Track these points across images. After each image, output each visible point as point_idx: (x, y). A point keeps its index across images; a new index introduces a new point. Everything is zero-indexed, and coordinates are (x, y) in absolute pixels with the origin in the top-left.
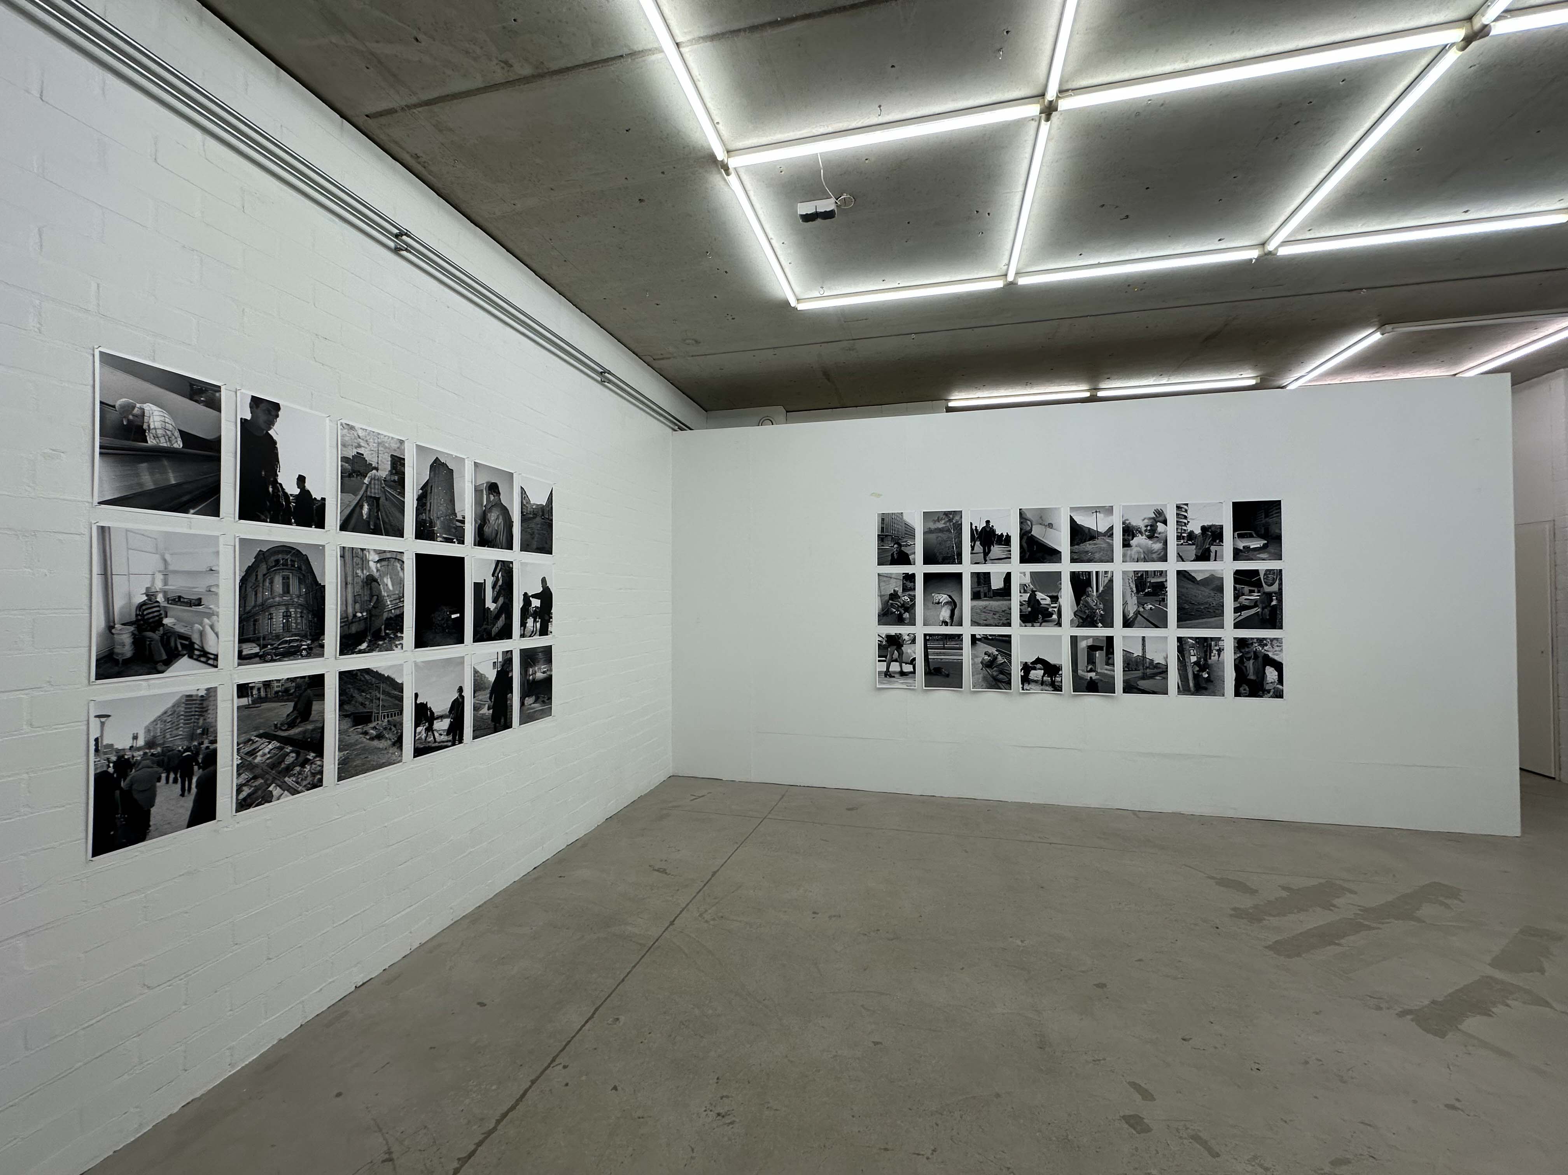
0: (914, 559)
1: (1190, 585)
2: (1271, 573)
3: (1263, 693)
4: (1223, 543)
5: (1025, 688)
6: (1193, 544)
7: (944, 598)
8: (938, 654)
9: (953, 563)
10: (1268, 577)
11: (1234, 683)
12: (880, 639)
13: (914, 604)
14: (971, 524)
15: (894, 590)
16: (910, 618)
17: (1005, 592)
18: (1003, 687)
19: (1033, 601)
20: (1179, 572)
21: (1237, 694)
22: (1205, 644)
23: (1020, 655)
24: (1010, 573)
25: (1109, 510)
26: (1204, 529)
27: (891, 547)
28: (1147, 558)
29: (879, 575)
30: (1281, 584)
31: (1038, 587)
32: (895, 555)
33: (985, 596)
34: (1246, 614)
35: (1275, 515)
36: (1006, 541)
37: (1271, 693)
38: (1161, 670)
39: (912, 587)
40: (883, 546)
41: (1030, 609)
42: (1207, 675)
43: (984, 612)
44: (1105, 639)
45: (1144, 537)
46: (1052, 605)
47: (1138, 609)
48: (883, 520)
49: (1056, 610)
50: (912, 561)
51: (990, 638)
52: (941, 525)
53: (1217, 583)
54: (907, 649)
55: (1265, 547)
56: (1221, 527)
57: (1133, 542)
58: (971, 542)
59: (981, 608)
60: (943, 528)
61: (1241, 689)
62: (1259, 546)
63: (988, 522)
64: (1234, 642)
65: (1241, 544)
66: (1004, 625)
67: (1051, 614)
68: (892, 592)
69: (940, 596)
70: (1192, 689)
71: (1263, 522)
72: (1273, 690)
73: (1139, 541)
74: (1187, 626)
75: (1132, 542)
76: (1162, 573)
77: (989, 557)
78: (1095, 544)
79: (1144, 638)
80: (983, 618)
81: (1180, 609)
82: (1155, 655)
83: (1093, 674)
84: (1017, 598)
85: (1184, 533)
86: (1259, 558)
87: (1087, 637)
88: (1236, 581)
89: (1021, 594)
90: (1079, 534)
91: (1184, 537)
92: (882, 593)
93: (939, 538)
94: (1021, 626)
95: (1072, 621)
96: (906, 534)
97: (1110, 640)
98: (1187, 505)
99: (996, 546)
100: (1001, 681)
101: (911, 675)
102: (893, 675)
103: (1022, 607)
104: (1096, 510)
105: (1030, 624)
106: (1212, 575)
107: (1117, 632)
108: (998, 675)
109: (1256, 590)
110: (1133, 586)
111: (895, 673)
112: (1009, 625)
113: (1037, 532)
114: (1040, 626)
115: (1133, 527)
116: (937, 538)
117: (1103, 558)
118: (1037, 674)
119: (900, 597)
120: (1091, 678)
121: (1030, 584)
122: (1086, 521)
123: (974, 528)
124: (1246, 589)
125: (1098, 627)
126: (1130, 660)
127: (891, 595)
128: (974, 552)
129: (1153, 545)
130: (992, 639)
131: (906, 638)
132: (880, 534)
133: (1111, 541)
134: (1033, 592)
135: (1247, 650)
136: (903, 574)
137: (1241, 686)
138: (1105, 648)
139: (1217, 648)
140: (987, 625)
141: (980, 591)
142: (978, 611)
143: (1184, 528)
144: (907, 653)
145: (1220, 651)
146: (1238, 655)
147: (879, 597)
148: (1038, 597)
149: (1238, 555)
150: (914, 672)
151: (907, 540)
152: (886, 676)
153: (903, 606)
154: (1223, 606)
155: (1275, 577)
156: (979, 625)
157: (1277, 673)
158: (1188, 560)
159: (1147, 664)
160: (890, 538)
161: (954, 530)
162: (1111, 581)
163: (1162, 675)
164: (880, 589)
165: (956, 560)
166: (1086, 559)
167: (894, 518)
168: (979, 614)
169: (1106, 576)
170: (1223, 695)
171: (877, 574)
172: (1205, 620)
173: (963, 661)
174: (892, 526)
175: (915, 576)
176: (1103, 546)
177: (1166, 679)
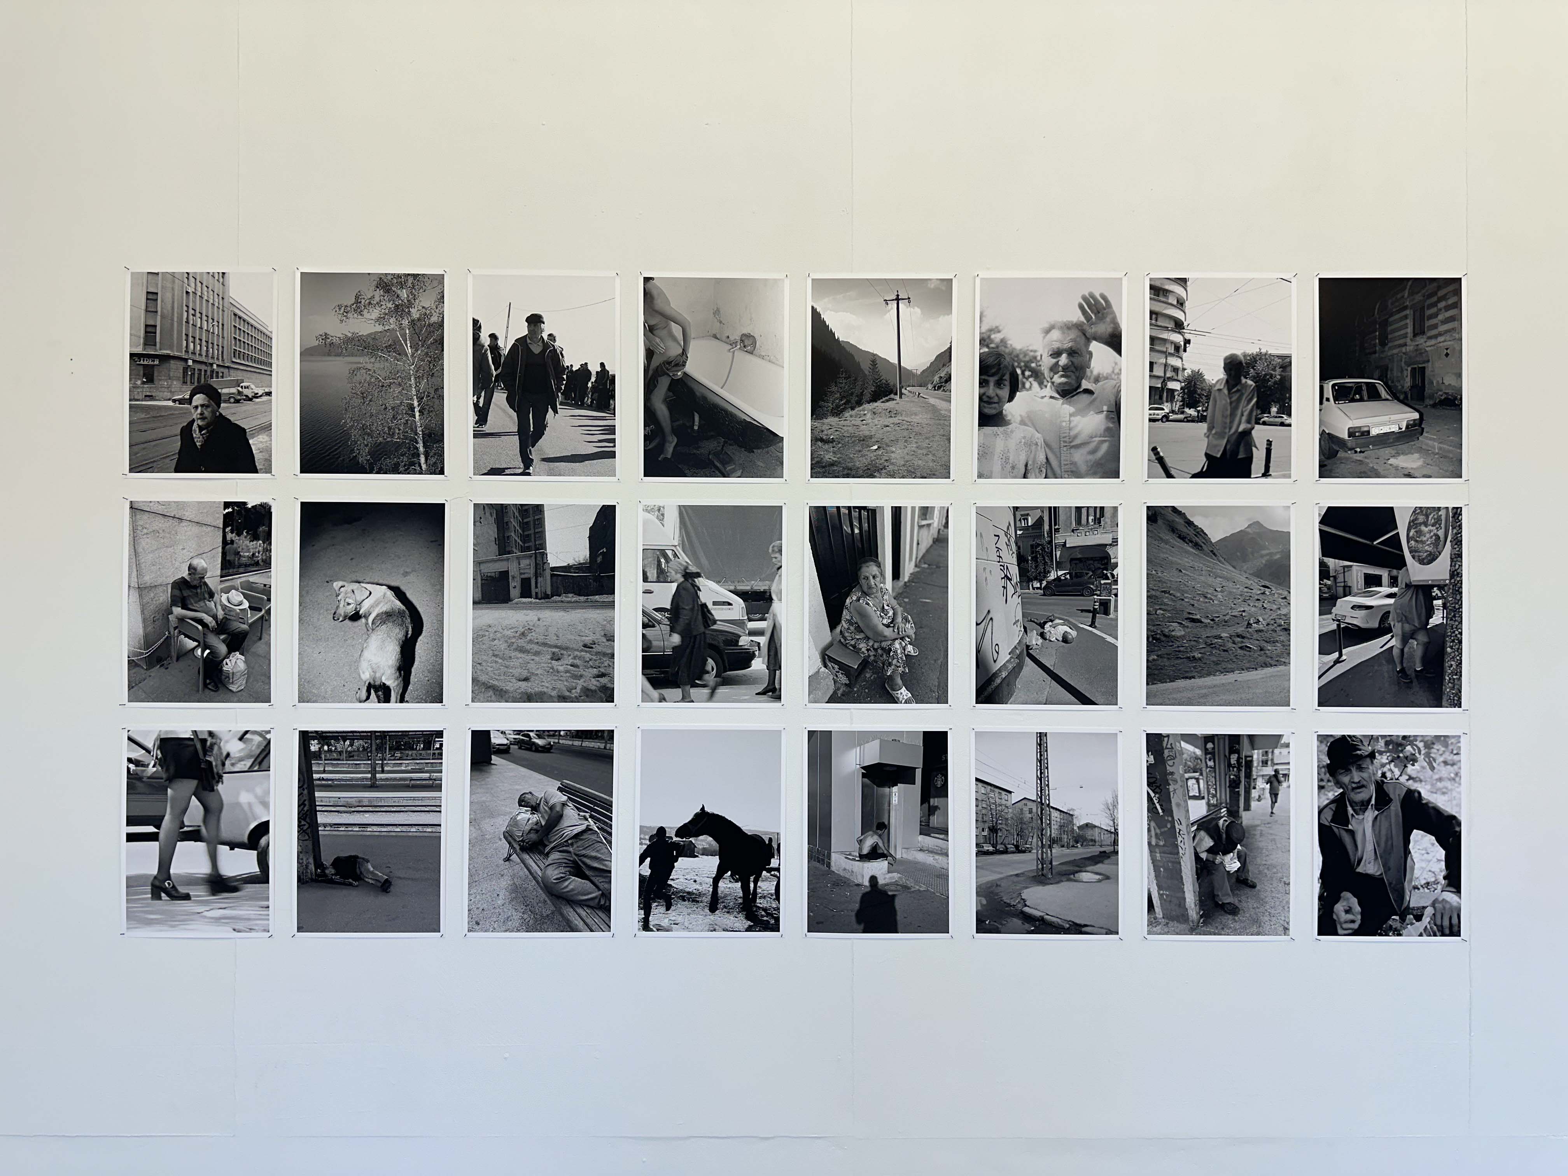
0: (268, 451)
1: (1186, 557)
2: (1431, 520)
3: (1403, 919)
4: (1289, 415)
6: (1202, 419)
8: (348, 807)
9: (410, 467)
10: (1420, 533)
12: (138, 754)
13: (264, 621)
14: (477, 326)
15: (191, 567)
16: (249, 674)
20: (1154, 515)
22: (1234, 758)
23: (638, 804)
27: (181, 401)
28: (1054, 462)
29: (134, 508)
30: (1457, 557)
31: (703, 560)
32: (196, 434)
33: (526, 592)
35: (1442, 328)
37: (1426, 920)
38: (1095, 850)
39: (260, 557)
40: (150, 397)
41: (676, 639)
42: (1238, 865)
43: (522, 650)
44: (920, 743)
45: (1048, 391)
46: (752, 625)
47: (1027, 641)
48: (152, 297)
49: (763, 640)
51: (540, 742)
53: (1273, 550)
55: (1414, 431)
56: (1285, 364)
57: (1014, 409)
58: (476, 391)
59: (509, 633)
60: (374, 336)
61: (1339, 908)
62: (1395, 428)
63: (535, 321)
64: (1319, 751)
65: (1344, 423)
66: (589, 695)
67: (745, 659)
68: (185, 574)
70: (1193, 911)
71: (1410, 348)
72: (1429, 911)
74: (1178, 696)
78: (891, 413)
79: (1042, 737)
80: (517, 672)
81: (1156, 638)
83: (879, 868)
84: (633, 600)
85: (1171, 379)
86: (1396, 468)
87: (862, 738)
89: (649, 586)
90: (839, 374)
91: (1172, 391)
92: (148, 579)
93: (358, 378)
94: (646, 698)
95: (813, 679)
96: (243, 356)
98: (1183, 282)
99: (564, 412)
100: (570, 901)
101: (250, 888)
102: (182, 890)
103: (649, 632)
104: (897, 293)
105: (677, 692)
106: (1257, 524)
107: (961, 717)
109: (1385, 579)
111: (192, 881)
112: (606, 694)
114: (711, 697)
116: (353, 372)
117: (917, 462)
119: (211, 595)
120: (873, 879)
123: (486, 341)
124: (1358, 571)
125: (894, 700)
126: (999, 816)
127: (181, 585)
128: (487, 429)
129: (1076, 420)
130: (547, 749)
131: (234, 747)
132: (139, 350)
133: (940, 404)
134: (689, 576)
135: (1356, 776)
136: (227, 505)
137: (1337, 901)
138: (919, 774)
139: (1269, 771)
140: (529, 698)
141: (507, 572)
142: (501, 645)
143: (1174, 361)
144: (238, 805)
145: (1275, 780)
146: (1331, 795)
147: (135, 595)
149: (1335, 454)
150: (263, 878)
152: (156, 896)
153: (222, 627)
154: (1287, 630)
155: (1441, 533)
156: (500, 695)
158: (1183, 474)
159: (1055, 827)
161: (415, 347)
162: (941, 541)
163: (1099, 867)
164: (138, 565)
165: (422, 459)
166: (860, 462)
167: (195, 293)
168: (503, 659)
169: (924, 522)
170: (1286, 930)
171: (128, 506)
172: (1231, 677)
173: (443, 829)
174: (187, 322)
175: (270, 514)
176: (916, 419)
177: (1111, 878)
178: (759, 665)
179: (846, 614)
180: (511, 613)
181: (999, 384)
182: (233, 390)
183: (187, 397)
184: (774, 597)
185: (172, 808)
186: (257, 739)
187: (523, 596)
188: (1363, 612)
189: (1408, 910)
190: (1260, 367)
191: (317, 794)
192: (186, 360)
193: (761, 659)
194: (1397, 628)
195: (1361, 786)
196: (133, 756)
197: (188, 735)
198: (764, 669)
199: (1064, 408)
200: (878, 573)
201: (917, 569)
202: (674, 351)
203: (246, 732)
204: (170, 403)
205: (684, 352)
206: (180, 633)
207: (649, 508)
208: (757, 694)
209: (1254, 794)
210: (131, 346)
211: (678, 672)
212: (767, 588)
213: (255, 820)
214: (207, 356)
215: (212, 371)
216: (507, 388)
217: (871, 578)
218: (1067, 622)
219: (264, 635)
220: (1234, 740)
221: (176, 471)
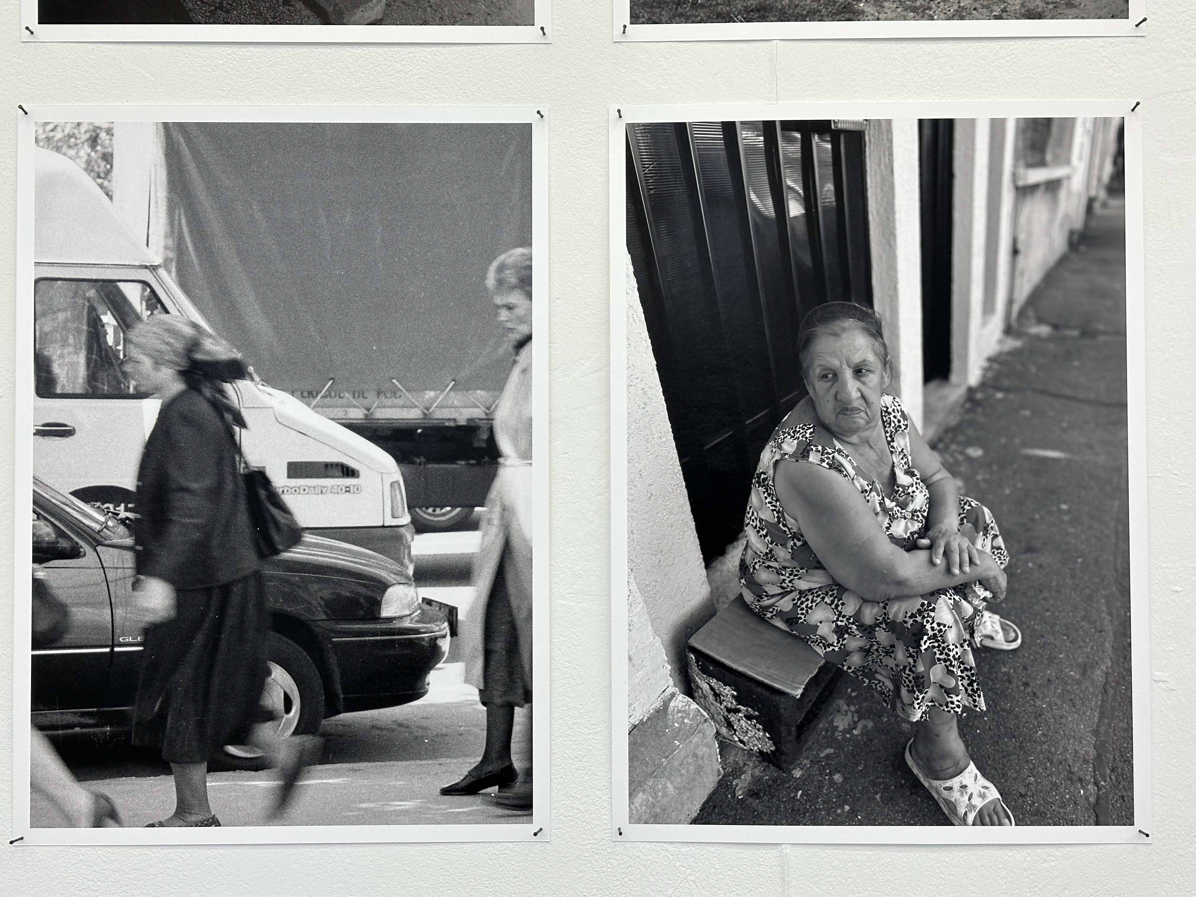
46: (426, 546)
103: (59, 575)
162: (1098, 243)
169: (1036, 176)
178: (451, 687)
184: (505, 444)
193: (458, 667)
198: (472, 704)
200: (871, 358)
201: (1013, 343)
207: (59, 135)
208: (447, 792)
211: (162, 716)
212: (478, 413)
217: (848, 374)
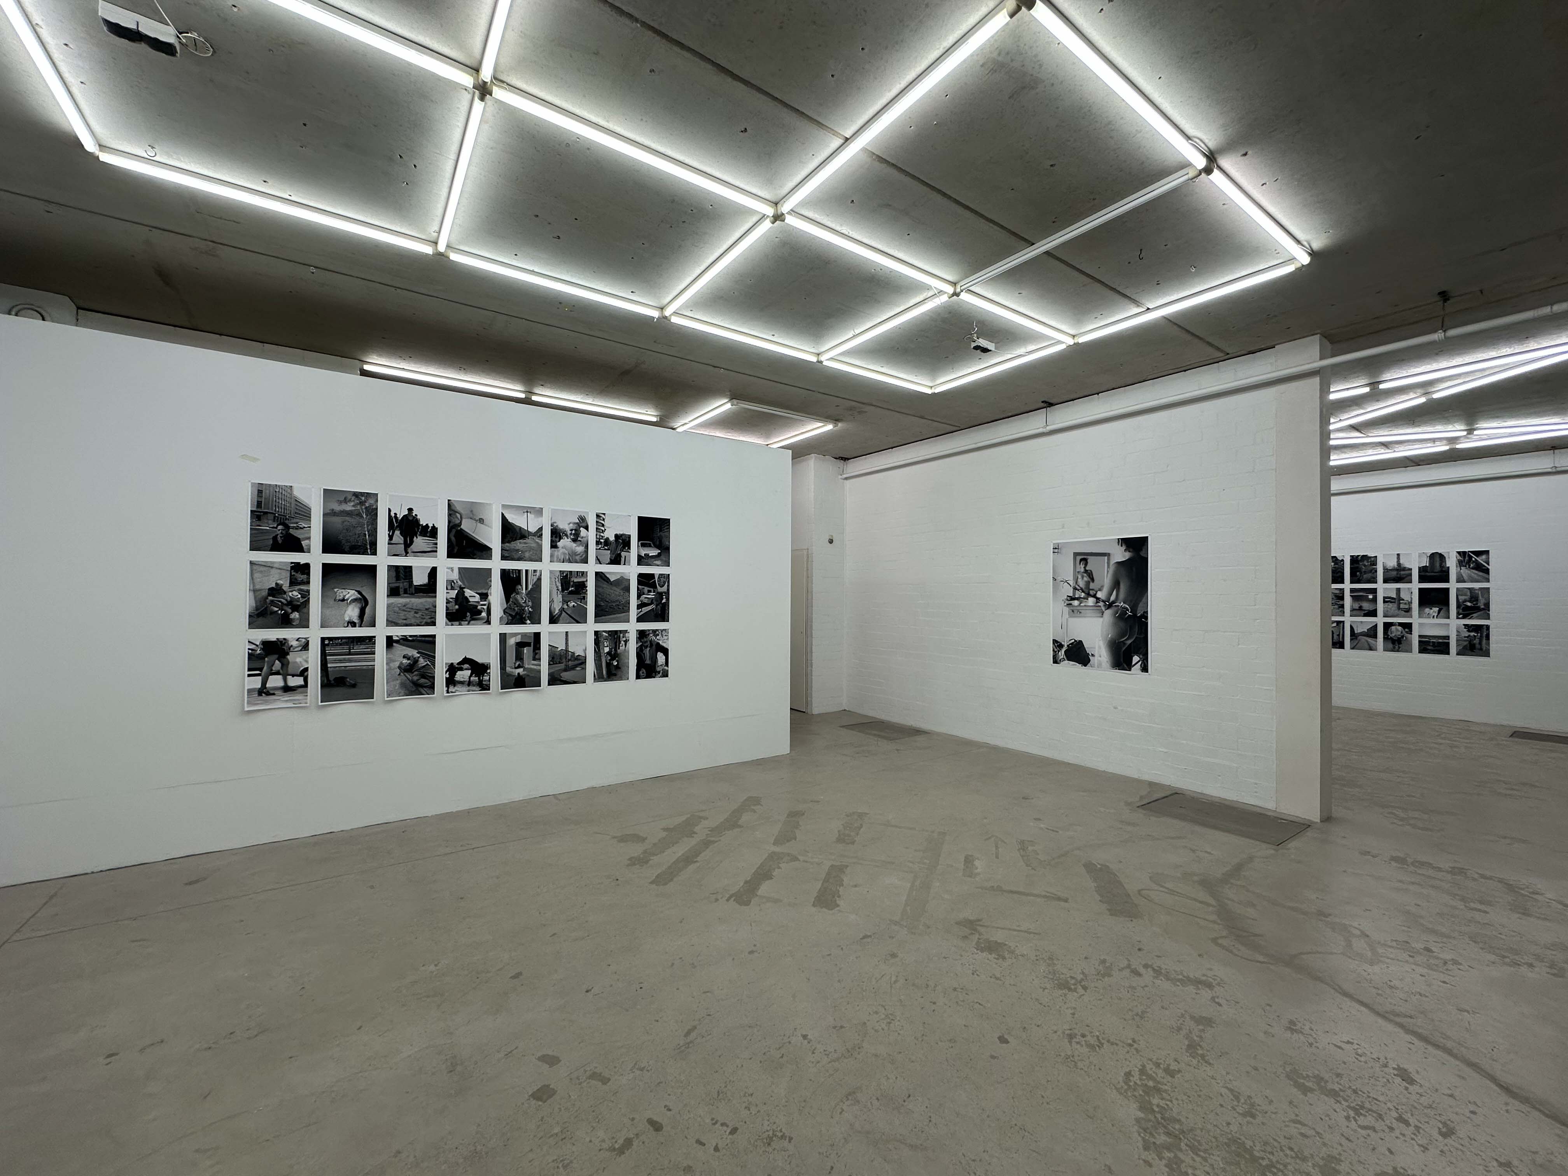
0: (309, 546)
1: (605, 585)
5: (450, 690)
6: (608, 549)
7: (351, 594)
8: (340, 661)
9: (364, 553)
11: (636, 667)
13: (308, 601)
14: (390, 510)
15: (276, 584)
16: (300, 619)
17: (430, 588)
18: (424, 692)
19: (461, 599)
20: (597, 573)
21: (638, 677)
22: (616, 636)
23: (444, 656)
24: (436, 568)
25: (539, 512)
26: (617, 536)
29: (251, 563)
30: (668, 586)
31: (466, 583)
32: (279, 539)
33: (406, 592)
34: (645, 609)
35: (666, 531)
36: (433, 532)
37: (661, 674)
38: (581, 661)
39: (305, 581)
40: (259, 525)
43: (404, 610)
44: (533, 635)
45: (569, 540)
46: (482, 603)
48: (260, 492)
49: (485, 607)
50: (305, 547)
51: (410, 639)
52: (349, 507)
53: (627, 584)
54: (296, 659)
55: (659, 555)
56: (629, 537)
58: (389, 530)
59: (399, 605)
60: (351, 511)
61: (641, 672)
62: (655, 554)
63: (410, 510)
65: (643, 552)
66: (427, 624)
67: (480, 612)
68: (274, 585)
69: (345, 592)
70: (605, 676)
71: (659, 535)
72: (661, 672)
73: (565, 543)
74: (602, 621)
75: (558, 544)
76: (584, 574)
77: (411, 549)
78: (525, 543)
80: (402, 617)
81: (597, 606)
82: (576, 649)
83: (520, 670)
84: (442, 596)
86: (655, 564)
87: (515, 635)
88: (639, 583)
89: (448, 591)
90: (510, 532)
91: (601, 542)
92: (258, 587)
93: (345, 523)
94: (447, 624)
95: (501, 618)
96: (298, 514)
97: (537, 636)
98: (604, 514)
99: (420, 538)
100: (422, 686)
102: (272, 692)
103: (448, 605)
104: (527, 510)
105: (457, 623)
106: (622, 577)
107: (545, 628)
108: (418, 680)
109: (652, 591)
110: (559, 585)
112: (433, 624)
113: (467, 526)
114: (468, 624)
115: (560, 530)
116: (342, 522)
117: (533, 557)
118: (463, 675)
119: (285, 593)
120: (519, 674)
121: (459, 581)
122: (518, 520)
123: (393, 515)
124: (646, 589)
125: (526, 624)
126: (555, 654)
127: (271, 589)
128: (392, 542)
129: (577, 548)
130: (412, 641)
131: (294, 643)
132: (254, 509)
133: (540, 542)
134: (461, 588)
136: (292, 563)
138: (532, 644)
139: (624, 639)
140: (407, 625)
141: (399, 587)
142: (396, 609)
143: (602, 534)
144: (296, 662)
145: (626, 642)
146: (639, 644)
147: (252, 593)
148: (466, 594)
149: (641, 560)
150: (306, 685)
151: (298, 521)
154: (629, 603)
156: (397, 624)
157: (664, 657)
158: (604, 563)
159: (570, 656)
160: (271, 517)
161: (367, 515)
162: (539, 579)
163: (582, 666)
164: (253, 583)
165: (369, 551)
166: (516, 557)
167: (279, 492)
168: (397, 613)
169: (535, 574)
170: (628, 679)
171: (249, 562)
172: (615, 616)
173: (375, 667)
174: (276, 501)
175: (310, 567)
176: (532, 545)
177: (585, 669)
178: (484, 614)
179: (511, 600)
180: (400, 599)
181: (556, 537)
182: (295, 525)
183: (275, 526)
185: (267, 665)
186: (304, 640)
187: (404, 594)
188: (646, 599)
189: (657, 672)
190: (623, 537)
191: (328, 657)
192: (275, 514)
194: (655, 603)
195: (646, 642)
196: (250, 647)
197: (275, 640)
199: (574, 545)
202: (458, 522)
203: (300, 638)
204: (268, 528)
205: (461, 522)
206: (271, 606)
207: (448, 568)
209: (621, 645)
210: (251, 507)
213: (302, 666)
214: (284, 513)
215: (286, 519)
216: (400, 530)
218: (574, 602)
219: (307, 607)
220: (616, 632)
221: (270, 551)
